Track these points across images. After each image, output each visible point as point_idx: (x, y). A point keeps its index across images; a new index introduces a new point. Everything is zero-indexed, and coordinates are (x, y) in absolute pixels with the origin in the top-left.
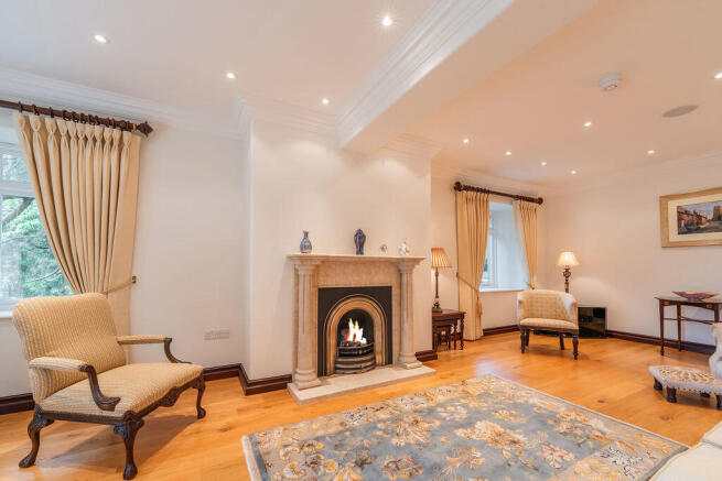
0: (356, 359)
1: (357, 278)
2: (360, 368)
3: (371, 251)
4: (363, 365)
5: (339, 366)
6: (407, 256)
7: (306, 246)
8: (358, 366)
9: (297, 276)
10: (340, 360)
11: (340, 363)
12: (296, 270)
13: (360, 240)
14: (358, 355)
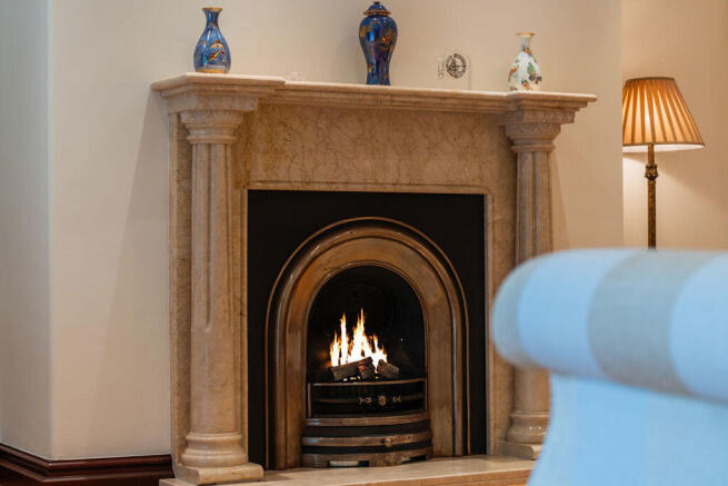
0: (366, 421)
1: (368, 164)
2: (383, 449)
3: (414, 74)
4: (389, 440)
5: (314, 441)
6: (535, 90)
7: (210, 53)
8: (375, 440)
9: (186, 149)
10: (316, 422)
11: (318, 432)
12: (184, 130)
13: (378, 37)
14: (375, 410)
